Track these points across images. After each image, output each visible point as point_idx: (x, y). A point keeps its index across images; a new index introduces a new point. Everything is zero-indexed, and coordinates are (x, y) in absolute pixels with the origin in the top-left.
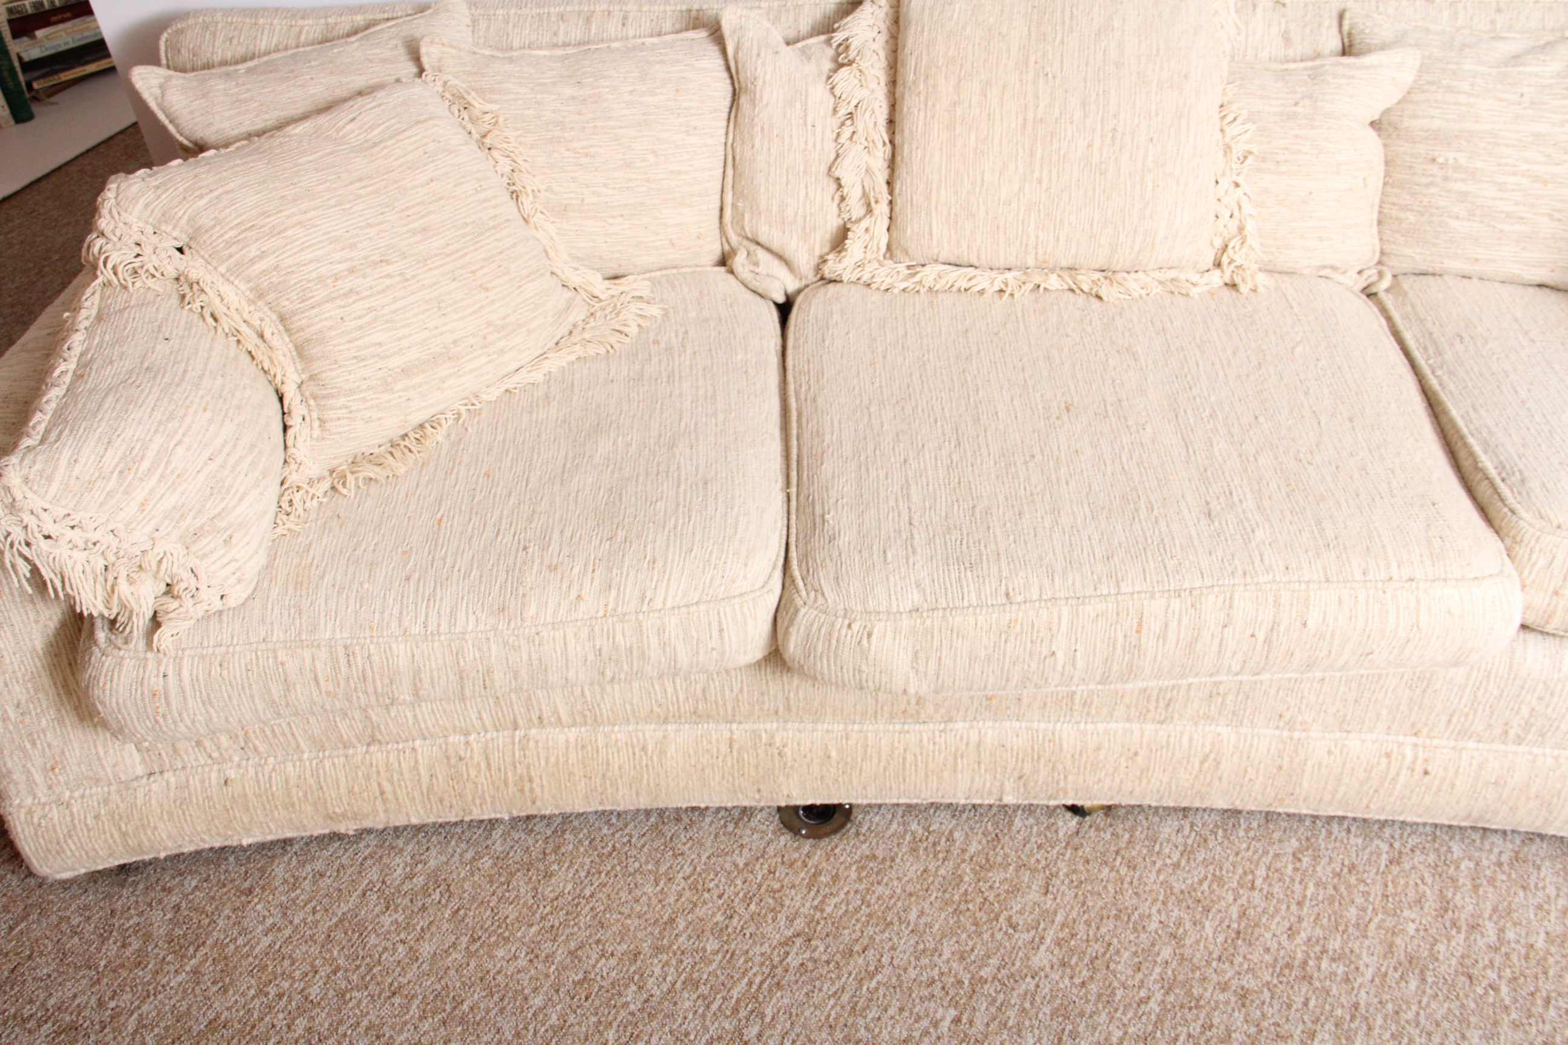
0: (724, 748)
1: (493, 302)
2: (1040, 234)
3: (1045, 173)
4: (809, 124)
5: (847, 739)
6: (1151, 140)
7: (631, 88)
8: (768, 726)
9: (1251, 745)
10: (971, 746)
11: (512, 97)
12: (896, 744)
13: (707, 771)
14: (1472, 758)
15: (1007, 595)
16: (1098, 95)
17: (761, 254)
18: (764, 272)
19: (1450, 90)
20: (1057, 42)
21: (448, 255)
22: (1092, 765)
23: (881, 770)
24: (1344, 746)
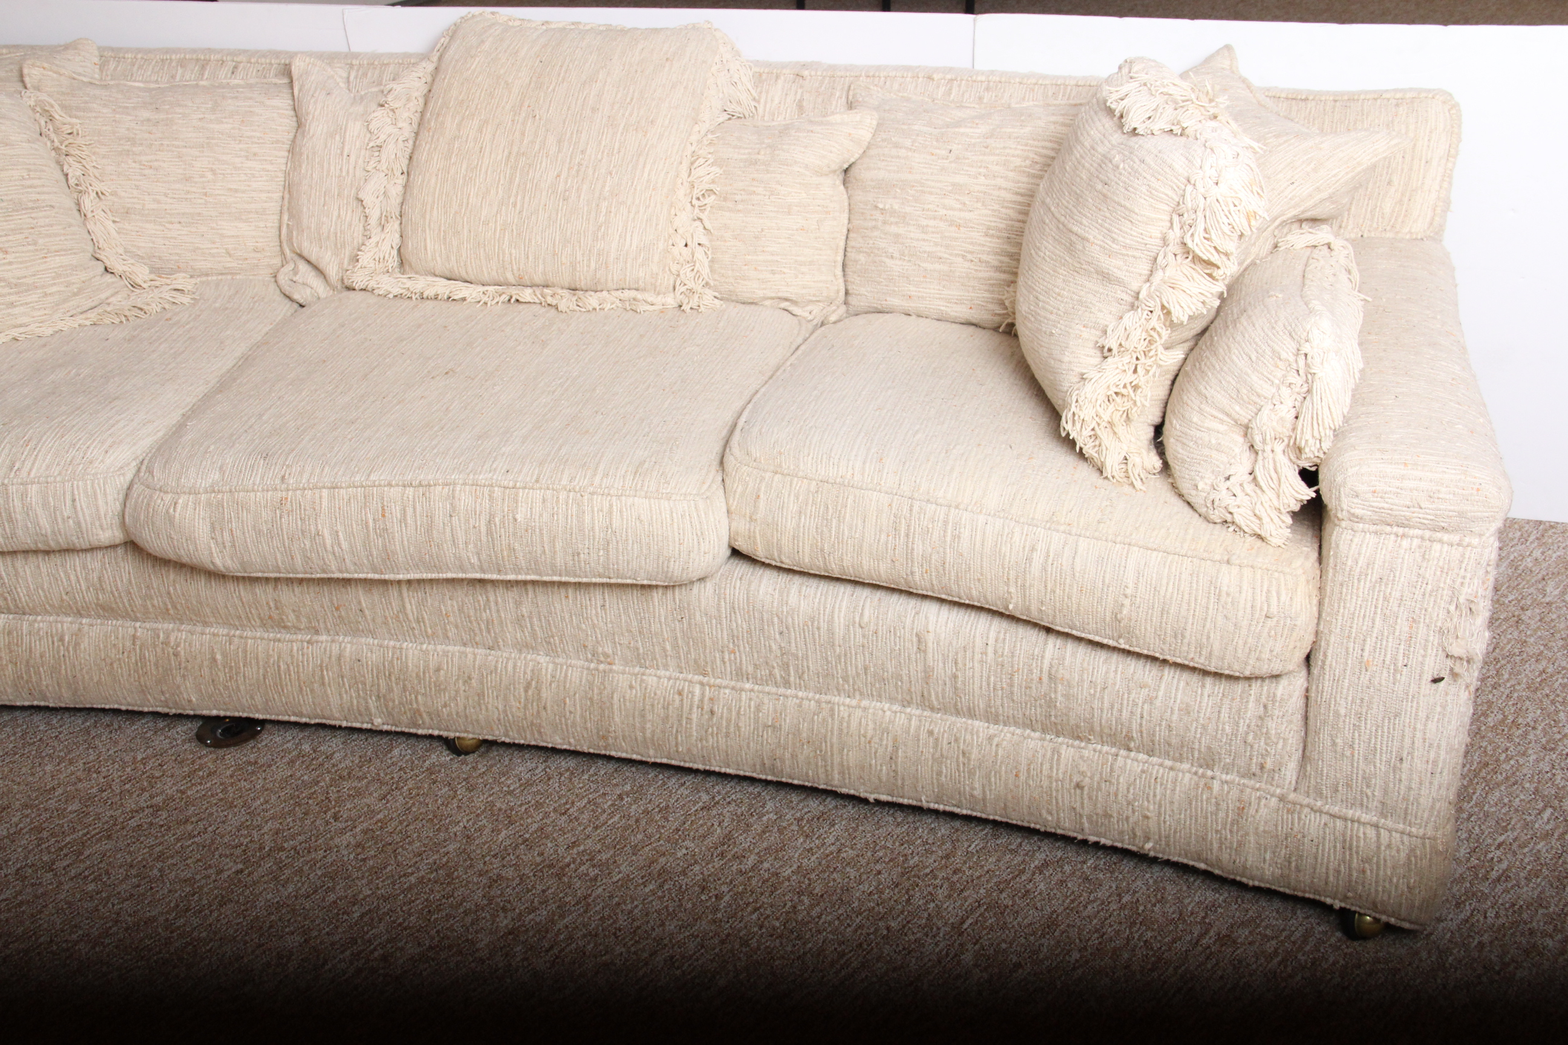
0: (128, 644)
1: (10, 263)
2: (513, 251)
3: (519, 197)
4: (345, 154)
5: (230, 644)
6: (611, 174)
7: (202, 116)
8: (166, 626)
9: (566, 675)
10: (333, 659)
11: (94, 114)
12: (271, 652)
13: (115, 666)
14: (750, 699)
15: (283, 477)
16: (572, 134)
17: (303, 267)
18: (301, 281)
19: (897, 146)
20: (549, 91)
22: (435, 686)
23: (261, 678)
24: (642, 681)
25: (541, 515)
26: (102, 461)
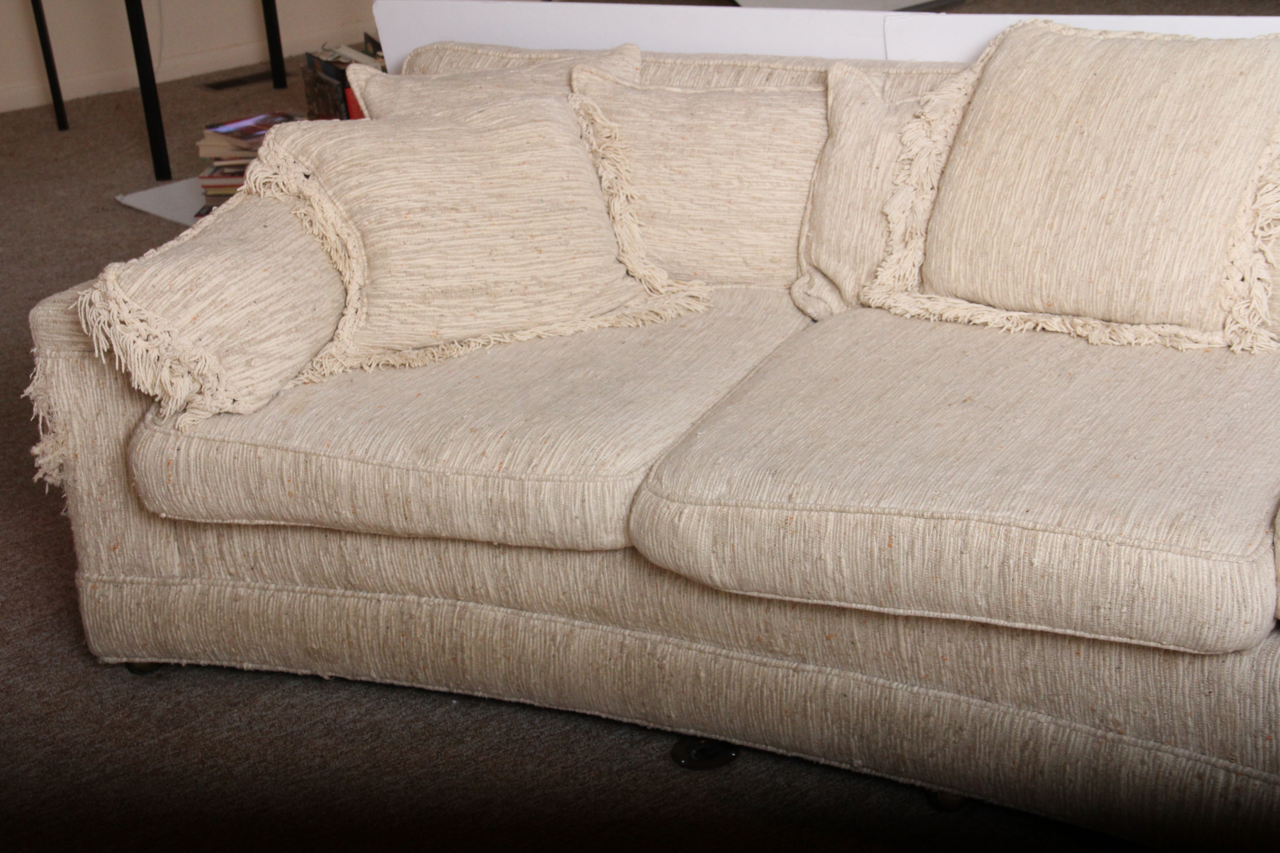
0: (616, 651)
1: (543, 262)
2: (1045, 276)
3: (1057, 219)
4: (874, 166)
5: (715, 663)
6: (1163, 197)
7: (734, 123)
8: (654, 637)
9: (1069, 739)
10: (818, 690)
11: (632, 119)
12: (755, 676)
13: (601, 672)
16: (1123, 152)
17: (819, 280)
18: (815, 295)
20: (1102, 105)
21: (514, 218)
22: (923, 733)
23: (743, 701)
25: (1060, 562)
26: (614, 464)
